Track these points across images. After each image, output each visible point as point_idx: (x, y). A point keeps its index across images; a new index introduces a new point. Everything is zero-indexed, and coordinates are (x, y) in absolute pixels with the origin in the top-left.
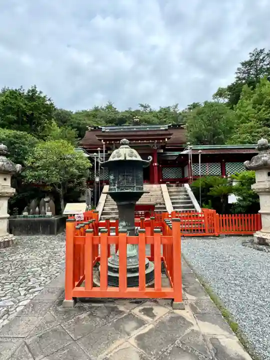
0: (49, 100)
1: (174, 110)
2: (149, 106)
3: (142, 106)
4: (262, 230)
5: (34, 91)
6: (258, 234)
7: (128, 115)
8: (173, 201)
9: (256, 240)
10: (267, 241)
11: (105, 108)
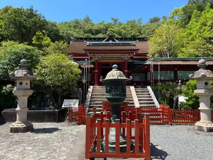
0: (43, 17)
3: (112, 19)
4: (200, 121)
5: (31, 10)
6: (198, 124)
8: (139, 99)
9: (196, 128)
10: (203, 128)
11: (83, 21)
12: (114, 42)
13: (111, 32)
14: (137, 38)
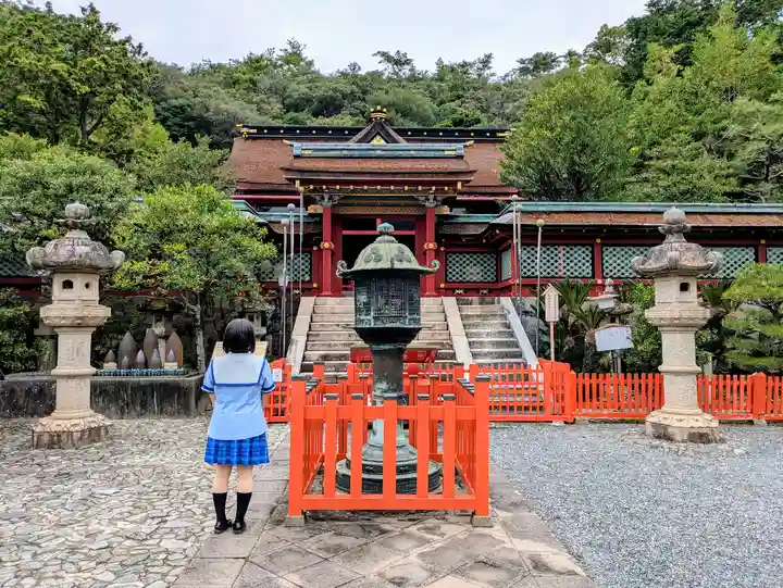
1: (479, 75)
2: (408, 62)
3: (387, 57)
4: (663, 408)
6: (654, 417)
7: (348, 89)
8: (471, 339)
9: (649, 430)
10: (670, 430)
11: (280, 61)
12: (391, 146)
13: (379, 108)
14: (472, 131)
